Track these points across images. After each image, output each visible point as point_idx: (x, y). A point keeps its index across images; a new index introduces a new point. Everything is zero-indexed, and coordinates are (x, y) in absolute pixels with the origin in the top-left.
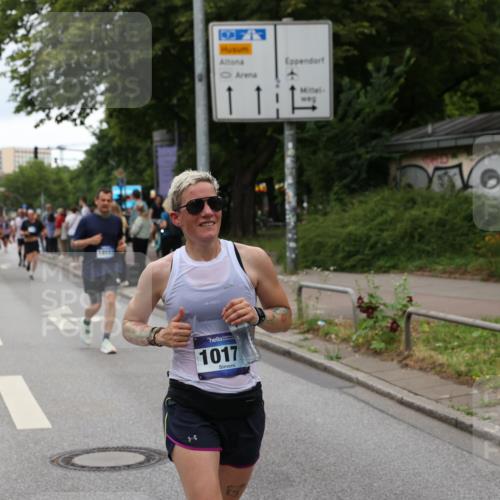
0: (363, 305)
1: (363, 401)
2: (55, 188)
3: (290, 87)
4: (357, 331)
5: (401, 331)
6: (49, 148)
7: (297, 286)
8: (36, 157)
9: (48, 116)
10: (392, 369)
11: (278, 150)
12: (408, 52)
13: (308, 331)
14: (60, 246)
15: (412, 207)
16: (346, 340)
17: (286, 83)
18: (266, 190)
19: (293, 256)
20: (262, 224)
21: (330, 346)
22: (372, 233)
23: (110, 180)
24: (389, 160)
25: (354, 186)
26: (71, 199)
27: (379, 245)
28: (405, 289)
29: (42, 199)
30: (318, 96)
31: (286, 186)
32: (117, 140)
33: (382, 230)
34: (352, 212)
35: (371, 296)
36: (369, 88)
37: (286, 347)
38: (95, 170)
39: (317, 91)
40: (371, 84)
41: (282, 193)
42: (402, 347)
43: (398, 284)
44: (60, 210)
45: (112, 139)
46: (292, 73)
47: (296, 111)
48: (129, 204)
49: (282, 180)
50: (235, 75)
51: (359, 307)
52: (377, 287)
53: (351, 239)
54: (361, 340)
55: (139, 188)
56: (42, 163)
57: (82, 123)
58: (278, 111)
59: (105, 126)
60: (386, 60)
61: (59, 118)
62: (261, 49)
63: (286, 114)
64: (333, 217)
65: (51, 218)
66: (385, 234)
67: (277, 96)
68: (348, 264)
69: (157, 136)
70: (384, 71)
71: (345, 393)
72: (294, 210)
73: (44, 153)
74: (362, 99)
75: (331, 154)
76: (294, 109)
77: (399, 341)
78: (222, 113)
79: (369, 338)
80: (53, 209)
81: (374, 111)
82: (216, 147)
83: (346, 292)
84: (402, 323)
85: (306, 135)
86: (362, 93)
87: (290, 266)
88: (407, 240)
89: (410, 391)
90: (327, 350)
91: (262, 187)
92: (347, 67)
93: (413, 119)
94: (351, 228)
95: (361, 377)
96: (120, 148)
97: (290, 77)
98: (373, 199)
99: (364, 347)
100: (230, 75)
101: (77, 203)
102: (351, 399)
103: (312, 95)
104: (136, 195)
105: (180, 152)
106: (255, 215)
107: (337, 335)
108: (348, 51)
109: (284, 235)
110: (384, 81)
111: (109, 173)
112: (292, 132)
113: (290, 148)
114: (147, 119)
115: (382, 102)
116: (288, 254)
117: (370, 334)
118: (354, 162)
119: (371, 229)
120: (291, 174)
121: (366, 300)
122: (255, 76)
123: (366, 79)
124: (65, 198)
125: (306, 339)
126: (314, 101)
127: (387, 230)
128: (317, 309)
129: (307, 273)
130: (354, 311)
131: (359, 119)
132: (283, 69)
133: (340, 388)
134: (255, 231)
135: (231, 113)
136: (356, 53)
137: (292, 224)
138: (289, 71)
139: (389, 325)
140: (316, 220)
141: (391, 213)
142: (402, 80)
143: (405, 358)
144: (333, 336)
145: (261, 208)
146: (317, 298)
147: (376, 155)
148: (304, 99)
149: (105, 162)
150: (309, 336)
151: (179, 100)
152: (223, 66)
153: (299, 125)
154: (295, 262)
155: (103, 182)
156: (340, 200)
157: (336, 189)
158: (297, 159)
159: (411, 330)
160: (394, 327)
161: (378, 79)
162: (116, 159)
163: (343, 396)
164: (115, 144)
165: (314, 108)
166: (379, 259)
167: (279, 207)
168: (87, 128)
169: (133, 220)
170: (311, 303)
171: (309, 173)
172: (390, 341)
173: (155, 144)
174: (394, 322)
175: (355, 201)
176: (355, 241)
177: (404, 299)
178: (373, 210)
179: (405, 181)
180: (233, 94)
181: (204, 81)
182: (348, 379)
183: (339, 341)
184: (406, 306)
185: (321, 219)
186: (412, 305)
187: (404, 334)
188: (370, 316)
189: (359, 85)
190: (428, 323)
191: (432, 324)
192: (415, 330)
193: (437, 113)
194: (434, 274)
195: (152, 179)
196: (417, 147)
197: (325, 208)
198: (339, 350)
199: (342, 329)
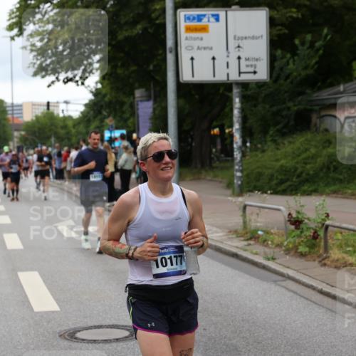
0: (292, 219)
1: (292, 291)
2: (62, 132)
3: (237, 56)
4: (287, 238)
5: (321, 238)
6: (58, 103)
7: (242, 205)
8: (48, 109)
9: (57, 78)
10: (314, 267)
11: (228, 104)
12: (325, 31)
13: (251, 239)
14: (66, 175)
15: (329, 147)
16: (279, 245)
17: (234, 54)
18: (218, 134)
19: (240, 182)
20: (215, 159)
21: (267, 250)
22: (298, 166)
23: (103, 126)
24: (311, 111)
25: (285, 130)
26: (74, 140)
27: (304, 175)
28: (323, 207)
29: (53, 140)
30: (258, 64)
31: (234, 131)
32: (108, 96)
33: (306, 164)
34: (283, 150)
35: (298, 212)
36: (296, 58)
37: (235, 250)
38: (92, 118)
39: (257, 60)
40: (297, 55)
41: (232, 136)
42: (321, 251)
43: (318, 203)
44: (66, 148)
45: (105, 96)
46: (239, 47)
47: (242, 75)
48: (117, 144)
49: (231, 126)
50: (196, 48)
51: (289, 221)
52: (302, 206)
53: (283, 170)
54: (291, 246)
55: (124, 132)
56: (52, 113)
57: (83, 84)
58: (228, 75)
59: (99, 86)
60: (309, 37)
61: (66, 80)
62: (216, 29)
63: (234, 77)
64: (269, 153)
65: (59, 155)
66: (308, 166)
67: (228, 63)
68: (279, 189)
69: (138, 93)
70: (307, 45)
71: (279, 285)
72: (240, 148)
73: (54, 106)
74: (291, 66)
75: (267, 106)
76: (240, 73)
77: (319, 246)
78: (186, 77)
79: (297, 244)
80: (61, 148)
81: (300, 75)
82: (182, 101)
83: (279, 210)
84: (321, 233)
85: (249, 93)
86: (291, 62)
87: (237, 190)
88: (324, 170)
89: (327, 284)
90: (265, 253)
91: (216, 131)
92: (280, 42)
93: (329, 81)
94: (283, 162)
95: (290, 273)
96: (110, 102)
97: (237, 49)
98: (299, 141)
99: (293, 251)
100: (193, 48)
101: (78, 143)
102: (283, 290)
103: (253, 63)
104: (122, 137)
105: (155, 106)
106: (211, 151)
107: (272, 242)
108: (281, 30)
109: (232, 167)
110: (308, 51)
111: (102, 121)
112: (238, 90)
113: (237, 102)
114: (131, 80)
115: (306, 68)
116: (235, 181)
118: (284, 113)
119: (297, 163)
120: (237, 122)
121: (294, 215)
122: (211, 49)
123: (293, 51)
124: (69, 139)
125: (249, 245)
126: (255, 67)
127: (310, 163)
128: (257, 222)
129: (250, 196)
130: (286, 225)
131: (289, 81)
132: (232, 44)
133: (275, 282)
134: (211, 163)
135: (193, 76)
136: (286, 31)
137: (239, 158)
138: (237, 45)
139: (312, 234)
140: (257, 156)
141: (313, 151)
142: (321, 52)
143: (323, 259)
144: (270, 242)
145: (215, 147)
146: (258, 214)
147: (301, 107)
148: (247, 66)
149: (100, 113)
150: (252, 242)
151: (155, 66)
152: (187, 42)
153: (244, 85)
154: (240, 186)
155: (98, 127)
156: (274, 141)
157: (271, 133)
158: (242, 110)
159: (329, 238)
160: (315, 236)
161: (303, 51)
162: (107, 110)
163: (277, 287)
164: (107, 99)
165: (255, 72)
166: (303, 185)
167: (228, 146)
168: (86, 87)
170: (253, 217)
171: (251, 121)
172: (312, 246)
173: (136, 99)
174: (316, 232)
175: (286, 142)
176: (285, 171)
177: (323, 215)
178: (299, 148)
179: (323, 127)
180: (194, 61)
181: (174, 52)
182: (282, 275)
183: (273, 246)
184: (323, 220)
185: (260, 155)
186: (329, 219)
187: (323, 241)
188: (297, 228)
189: (289, 56)
190: (341, 233)
191: (344, 234)
192: (331, 238)
193: (347, 76)
194: (345, 196)
195: (134, 125)
196: (332, 101)
197: (263, 147)
198: (274, 253)
199: (276, 237)
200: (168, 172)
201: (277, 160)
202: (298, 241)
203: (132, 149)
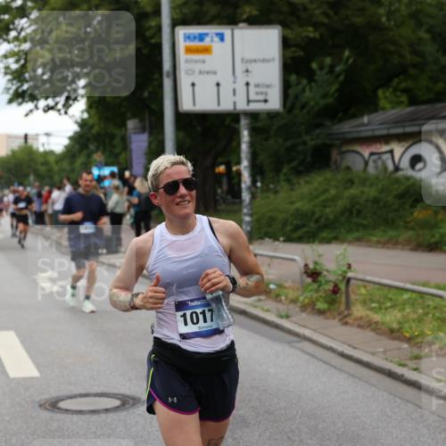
0: (309, 271)
1: (307, 353)
2: (42, 169)
3: (245, 82)
4: (303, 292)
5: (342, 293)
6: (37, 135)
8: (26, 141)
9: (36, 106)
10: (334, 326)
11: (235, 137)
12: (347, 53)
14: (47, 219)
15: (350, 187)
16: (294, 301)
17: (241, 80)
18: (225, 171)
19: (249, 228)
20: (221, 201)
21: (280, 307)
22: (316, 209)
23: (90, 162)
24: (331, 146)
25: (301, 168)
26: (57, 178)
27: (322, 220)
28: (345, 257)
29: (32, 178)
30: (269, 90)
31: (242, 169)
32: (96, 128)
33: (325, 207)
34: (299, 191)
35: (316, 263)
36: (313, 84)
37: (243, 307)
39: (268, 86)
40: (315, 81)
41: (239, 174)
42: (343, 307)
43: (338, 253)
44: (47, 188)
45: (92, 127)
46: (247, 71)
47: (251, 104)
48: (107, 183)
49: (239, 163)
50: (197, 71)
51: (305, 272)
52: (320, 256)
53: (299, 214)
54: (307, 301)
55: (115, 169)
56: (31, 147)
57: (66, 113)
59: (86, 115)
60: (328, 60)
61: (46, 109)
62: (220, 50)
63: (242, 106)
64: (282, 195)
65: (39, 195)
66: (328, 210)
67: (234, 90)
68: (295, 235)
69: (131, 124)
70: (326, 70)
71: (294, 347)
72: (249, 188)
73: (33, 139)
74: (308, 93)
75: (280, 140)
76: (249, 101)
77: (340, 302)
78: (187, 105)
79: (314, 300)
80: (41, 187)
81: (318, 104)
82: (182, 134)
83: (293, 260)
84: (342, 287)
85: (260, 124)
86: (307, 89)
88: (347, 214)
89: (349, 345)
90: (278, 310)
91: (222, 168)
92: (294, 66)
93: (351, 111)
94: (298, 205)
95: (307, 333)
96: (99, 134)
97: (245, 74)
98: (317, 180)
99: (309, 307)
100: (193, 72)
101: (61, 182)
102: (298, 352)
103: (264, 90)
104: (113, 175)
105: (151, 139)
106: (216, 192)
107: (286, 297)
108: (295, 52)
109: (240, 210)
110: (326, 78)
111: (89, 156)
112: (247, 121)
113: (245, 135)
114: (122, 109)
115: (325, 96)
116: (244, 227)
118: (300, 148)
119: (315, 206)
120: (246, 158)
121: (311, 266)
122: (215, 73)
123: (310, 76)
124: (51, 178)
125: (260, 300)
126: (266, 95)
127: (329, 207)
128: (269, 274)
129: (260, 243)
130: (301, 276)
131: (305, 111)
132: (240, 67)
133: (289, 343)
134: (215, 205)
135: (194, 104)
136: (302, 53)
137: (248, 200)
138: (244, 69)
139: (331, 288)
140: (268, 198)
141: (333, 192)
142: (342, 78)
143: (346, 317)
144: (283, 298)
145: (220, 187)
146: (269, 265)
147: (319, 141)
148: (257, 93)
149: (86, 146)
150: (263, 297)
151: (150, 93)
152: (187, 64)
153: (254, 116)
154: (251, 233)
155: (85, 164)
156: (288, 181)
157: (285, 170)
158: (252, 145)
159: (351, 293)
160: (336, 290)
161: (321, 76)
162: (96, 144)
163: (292, 349)
164: (95, 130)
166: (322, 231)
167: (235, 186)
169: (110, 197)
171: (262, 157)
172: (332, 302)
173: (129, 132)
174: (336, 286)
175: (302, 181)
176: (302, 215)
177: (343, 266)
178: (316, 189)
179: (344, 164)
180: (196, 88)
181: (171, 76)
182: (297, 335)
183: (287, 302)
184: (345, 272)
185: (272, 196)
186: (351, 271)
187: (344, 296)
188: (315, 281)
189: (305, 82)
190: (365, 287)
191: (368, 288)
192: (354, 293)
193: (372, 106)
194: (369, 244)
195: (126, 161)
196: (355, 135)
197: (275, 187)
198: (288, 309)
199: (290, 291)
200: (185, 208)
201: (292, 203)
202: (315, 295)
203: (126, 189)
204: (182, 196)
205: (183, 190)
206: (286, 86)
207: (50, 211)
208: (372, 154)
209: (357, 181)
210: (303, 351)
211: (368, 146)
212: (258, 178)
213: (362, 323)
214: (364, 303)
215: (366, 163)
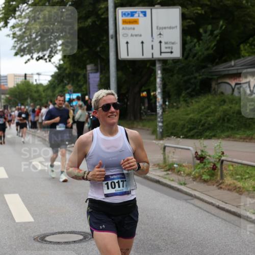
0: (198, 156)
1: (198, 207)
2: (36, 95)
3: (159, 41)
4: (194, 170)
5: (218, 170)
6: (32, 74)
7: (163, 146)
8: (25, 78)
9: (32, 57)
10: (213, 189)
11: (152, 75)
12: (221, 23)
13: (169, 170)
14: (38, 125)
15: (224, 105)
16: (189, 175)
17: (157, 39)
18: (146, 96)
19: (161, 130)
20: (144, 114)
21: (180, 178)
22: (202, 118)
23: (64, 91)
24: (211, 79)
25: (193, 93)
26: (44, 101)
27: (206, 125)
28: (220, 147)
29: (29, 101)
30: (174, 46)
31: (157, 94)
32: (68, 70)
33: (207, 117)
34: (192, 107)
35: (202, 151)
36: (201, 42)
37: (158, 178)
38: (57, 85)
39: (173, 43)
40: (201, 40)
41: (155, 97)
42: (219, 178)
43: (216, 145)
44: (38, 107)
45: (66, 69)
46: (160, 34)
48: (74, 103)
49: (155, 90)
50: (130, 35)
51: (196, 157)
52: (205, 147)
53: (191, 121)
54: (197, 175)
55: (79, 95)
56: (29, 82)
57: (50, 61)
58: (153, 54)
59: (62, 62)
60: (210, 27)
61: (38, 58)
62: (144, 22)
63: (157, 55)
64: (182, 109)
65: (34, 111)
66: (209, 119)
67: (152, 46)
68: (189, 134)
69: (89, 67)
70: (209, 33)
72: (161, 106)
73: (30, 77)
74: (197, 48)
75: (180, 76)
76: (161, 53)
77: (217, 175)
78: (123, 55)
79: (201, 174)
80: (35, 106)
81: (203, 54)
82: (120, 73)
83: (189, 149)
84: (219, 166)
85: (167, 67)
86: (197, 45)
87: (159, 135)
88: (221, 121)
89: (223, 202)
90: (179, 180)
91: (145, 94)
92: (189, 31)
93: (224, 58)
94: (191, 116)
95: (197, 194)
96: (70, 74)
97: (159, 36)
98: (203, 100)
99: (199, 178)
100: (127, 35)
101: (47, 103)
102: (191, 206)
103: (170, 46)
104: (78, 98)
105: (101, 76)
106: (141, 108)
107: (184, 172)
108: (189, 22)
109: (156, 119)
110: (208, 38)
111: (64, 87)
112: (160, 65)
113: (159, 73)
114: (84, 58)
115: (207, 49)
116: (158, 129)
117: (202, 171)
118: (192, 81)
119: (202, 116)
120: (160, 87)
121: (199, 153)
122: (141, 36)
124: (41, 100)
125: (168, 174)
126: (172, 49)
127: (211, 116)
128: (173, 158)
129: (168, 139)
130: (193, 159)
131: (195, 58)
132: (155, 32)
133: (186, 200)
134: (141, 117)
135: (128, 55)
136: (194, 23)
137: (160, 113)
138: (159, 33)
139: (212, 166)
140: (173, 111)
141: (213, 107)
142: (218, 38)
143: (220, 184)
144: (182, 173)
145: (144, 105)
146: (174, 153)
147: (204, 77)
148: (166, 48)
149: (62, 81)
150: (169, 172)
151: (100, 48)
152: (124, 31)
153: (164, 62)
154: (162, 133)
155: (61, 92)
156: (185, 101)
157: (183, 95)
158: (163, 79)
159: (224, 169)
160: (214, 168)
161: (205, 37)
162: (68, 80)
163: (188, 204)
164: (67, 72)
165: (172, 52)
166: (206, 132)
167: (153, 105)
168: (52, 63)
169: (77, 112)
170: (171, 155)
171: (169, 87)
172: (212, 175)
173: (88, 72)
174: (214, 165)
175: (193, 101)
176: (193, 122)
177: (219, 153)
178: (203, 106)
179: (220, 91)
180: (129, 45)
181: (114, 39)
182: (190, 195)
183: (185, 175)
184: (220, 156)
185: (175, 111)
186: (224, 156)
187: (219, 171)
188: (202, 162)
189: (195, 40)
190: (232, 166)
191: (234, 166)
192: (226, 169)
193: (237, 55)
194: (235, 139)
195: (86, 90)
196: (226, 73)
197: (177, 105)
198: (185, 180)
199: (187, 169)
200: (113, 119)
201: (188, 114)
203: (85, 107)
204: (112, 112)
205: (112, 109)
206: (184, 43)
207: (40, 121)
208: (237, 84)
209: (227, 100)
210: (194, 205)
211: (235, 79)
212: (167, 100)
213: (230, 188)
214: (232, 175)
215: (233, 90)
